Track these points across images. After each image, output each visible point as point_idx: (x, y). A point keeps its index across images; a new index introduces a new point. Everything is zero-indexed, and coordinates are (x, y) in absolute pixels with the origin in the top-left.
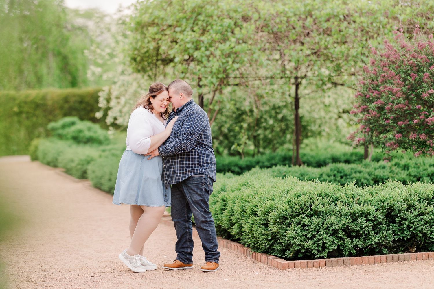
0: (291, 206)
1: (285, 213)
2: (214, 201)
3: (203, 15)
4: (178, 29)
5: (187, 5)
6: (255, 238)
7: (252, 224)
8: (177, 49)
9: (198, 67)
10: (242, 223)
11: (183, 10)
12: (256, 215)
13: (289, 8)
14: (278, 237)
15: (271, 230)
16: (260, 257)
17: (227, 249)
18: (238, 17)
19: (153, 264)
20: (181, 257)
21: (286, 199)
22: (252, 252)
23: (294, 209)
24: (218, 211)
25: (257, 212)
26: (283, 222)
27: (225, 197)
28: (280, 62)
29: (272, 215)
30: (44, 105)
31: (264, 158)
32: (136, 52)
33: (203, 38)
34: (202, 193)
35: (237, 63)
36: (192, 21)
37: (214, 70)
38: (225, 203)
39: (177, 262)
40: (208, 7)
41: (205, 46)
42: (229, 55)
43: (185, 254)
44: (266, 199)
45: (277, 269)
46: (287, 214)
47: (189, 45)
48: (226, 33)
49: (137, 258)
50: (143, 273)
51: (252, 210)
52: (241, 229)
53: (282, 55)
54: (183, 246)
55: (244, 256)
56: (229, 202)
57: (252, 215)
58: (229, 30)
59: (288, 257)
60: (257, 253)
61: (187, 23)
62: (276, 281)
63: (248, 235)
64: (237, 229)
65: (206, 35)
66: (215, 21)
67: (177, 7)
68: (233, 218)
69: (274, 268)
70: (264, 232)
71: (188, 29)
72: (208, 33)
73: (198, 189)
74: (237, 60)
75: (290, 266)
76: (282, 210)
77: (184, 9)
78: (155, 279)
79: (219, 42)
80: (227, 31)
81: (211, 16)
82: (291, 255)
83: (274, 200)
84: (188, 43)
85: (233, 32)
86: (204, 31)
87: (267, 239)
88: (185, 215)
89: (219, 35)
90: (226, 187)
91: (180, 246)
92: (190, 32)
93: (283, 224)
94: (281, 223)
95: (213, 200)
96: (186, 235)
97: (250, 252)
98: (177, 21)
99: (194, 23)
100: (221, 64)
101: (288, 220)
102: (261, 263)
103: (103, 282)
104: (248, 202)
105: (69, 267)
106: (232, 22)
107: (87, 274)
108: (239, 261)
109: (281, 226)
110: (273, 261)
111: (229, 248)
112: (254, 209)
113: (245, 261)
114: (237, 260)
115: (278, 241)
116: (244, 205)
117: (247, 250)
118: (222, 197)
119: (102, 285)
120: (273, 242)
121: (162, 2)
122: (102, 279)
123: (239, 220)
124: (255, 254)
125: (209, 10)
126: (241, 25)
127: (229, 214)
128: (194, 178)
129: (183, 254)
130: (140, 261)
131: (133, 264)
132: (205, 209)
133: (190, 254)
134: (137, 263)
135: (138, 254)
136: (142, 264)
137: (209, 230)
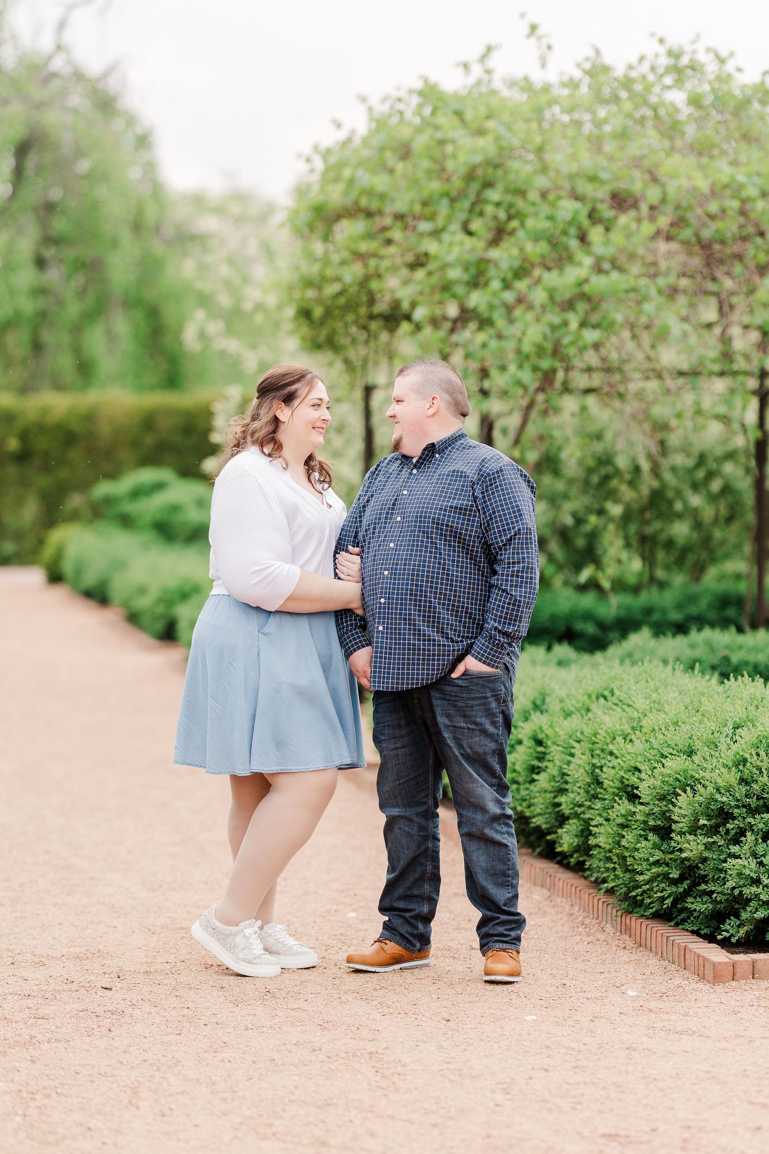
0: (745, 777)
1: (724, 799)
3: (500, 187)
4: (424, 226)
5: (454, 156)
6: (629, 871)
7: (623, 826)
8: (420, 283)
9: (481, 337)
10: (591, 819)
11: (441, 172)
12: (633, 798)
13: (749, 176)
14: (702, 872)
15: (681, 850)
16: (644, 929)
17: (545, 891)
18: (599, 195)
19: (305, 950)
20: (400, 930)
21: (730, 753)
22: (619, 914)
23: (754, 786)
24: (519, 773)
25: (637, 788)
26: (717, 826)
27: (543, 730)
28: (717, 331)
29: (684, 806)
31: (665, 600)
32: (311, 294)
33: (494, 253)
34: (497, 728)
35: (595, 327)
36: (466, 204)
37: (527, 348)
38: (541, 749)
39: (386, 947)
40: (513, 165)
41: (501, 275)
42: (569, 305)
43: (413, 921)
44: (666, 751)
45: (696, 978)
46: (733, 804)
47: (454, 274)
48: (564, 239)
49: (248, 932)
50: (271, 978)
51: (622, 783)
52: (587, 838)
53: (725, 309)
54: (409, 893)
55: (594, 921)
56: (552, 749)
57: (620, 799)
58: (573, 231)
59: (734, 940)
60: (633, 919)
61: (452, 209)
62: (694, 1033)
63: (609, 859)
64: (576, 836)
65: (504, 245)
66: (533, 204)
67: (425, 164)
68: (562, 799)
69: (686, 973)
70: (658, 855)
71: (455, 226)
72: (513, 240)
73: (486, 716)
74: (594, 318)
75: (739, 971)
76: (718, 790)
77: (443, 169)
78: (306, 1006)
79: (544, 265)
80: (565, 233)
81: (522, 193)
82: (742, 932)
83: (690, 753)
84: (452, 265)
85: (583, 238)
86: (499, 235)
87: (666, 877)
88: (427, 796)
89: (544, 245)
90: (548, 699)
91: (399, 891)
92: (460, 236)
93: (719, 832)
94: (713, 830)
96: (422, 860)
97: (614, 911)
98: (425, 204)
99: (471, 211)
100: (548, 330)
101: (736, 822)
102: (648, 953)
103: (137, 1013)
104: (611, 754)
105: (48, 946)
106: (583, 211)
107: (92, 978)
108: (580, 937)
109: (713, 840)
110: (685, 950)
111: (552, 890)
112: (628, 780)
113: (598, 940)
114: (571, 933)
115: (703, 887)
116: (597, 761)
117: (605, 904)
118: (535, 731)
119: (130, 1027)
120: (686, 887)
121: (382, 149)
122: (134, 1002)
123: (582, 809)
124: (628, 919)
125: (517, 172)
126: (608, 220)
127: (553, 787)
128: (474, 680)
129: (406, 921)
130: (259, 941)
131: (236, 950)
132: (501, 779)
133: (428, 918)
134: (252, 947)
135: (250, 918)
136: (266, 949)
137: (509, 844)
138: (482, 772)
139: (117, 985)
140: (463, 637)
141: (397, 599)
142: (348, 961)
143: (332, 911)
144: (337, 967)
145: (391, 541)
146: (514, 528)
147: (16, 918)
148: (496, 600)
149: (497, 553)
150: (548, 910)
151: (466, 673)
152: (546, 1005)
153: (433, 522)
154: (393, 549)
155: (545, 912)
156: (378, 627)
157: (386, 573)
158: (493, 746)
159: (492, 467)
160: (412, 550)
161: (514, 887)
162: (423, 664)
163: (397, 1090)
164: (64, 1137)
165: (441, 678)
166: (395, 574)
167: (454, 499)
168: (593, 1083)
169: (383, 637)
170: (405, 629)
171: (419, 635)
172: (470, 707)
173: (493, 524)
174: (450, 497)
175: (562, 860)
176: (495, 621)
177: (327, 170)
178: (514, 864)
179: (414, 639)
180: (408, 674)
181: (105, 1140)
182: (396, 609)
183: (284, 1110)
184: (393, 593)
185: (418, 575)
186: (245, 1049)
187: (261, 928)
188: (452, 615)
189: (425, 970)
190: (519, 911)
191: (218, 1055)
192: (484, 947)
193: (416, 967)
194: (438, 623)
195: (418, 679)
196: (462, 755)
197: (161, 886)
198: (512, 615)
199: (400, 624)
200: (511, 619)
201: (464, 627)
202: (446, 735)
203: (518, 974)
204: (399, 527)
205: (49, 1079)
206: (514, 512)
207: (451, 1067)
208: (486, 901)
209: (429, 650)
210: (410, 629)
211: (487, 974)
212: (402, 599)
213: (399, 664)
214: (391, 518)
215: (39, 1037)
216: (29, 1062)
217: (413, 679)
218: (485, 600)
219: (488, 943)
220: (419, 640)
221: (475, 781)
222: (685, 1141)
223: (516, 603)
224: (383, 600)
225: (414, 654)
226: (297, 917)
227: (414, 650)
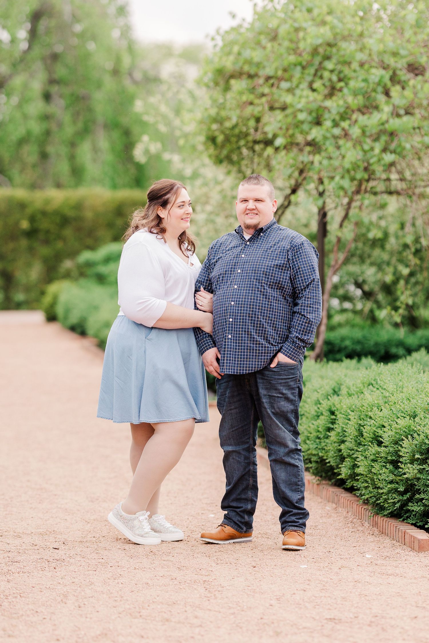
2: (318, 412)
3: (334, 60)
4: (284, 85)
5: (304, 39)
6: (377, 488)
7: (373, 461)
8: (279, 122)
10: (357, 457)
11: (295, 51)
12: (380, 444)
14: (417, 487)
15: (404, 474)
16: (384, 524)
17: (334, 506)
18: (399, 66)
19: (177, 530)
20: (234, 519)
22: (372, 515)
24: (321, 432)
25: (382, 437)
26: (426, 459)
27: (335, 406)
29: (407, 447)
30: (79, 219)
33: (328, 103)
34: (295, 396)
35: (394, 152)
36: (312, 71)
37: (347, 165)
38: (333, 417)
39: (225, 529)
40: (343, 45)
41: (332, 118)
42: (376, 137)
43: (241, 514)
44: (400, 415)
45: (409, 549)
47: (302, 116)
48: (373, 94)
49: (141, 518)
51: (375, 435)
52: (355, 470)
54: (239, 497)
55: (359, 520)
56: (339, 417)
57: (373, 444)
58: (380, 89)
60: (380, 517)
61: (302, 73)
62: (398, 575)
63: (367, 481)
64: (350, 469)
65: (334, 98)
66: (355, 71)
67: (286, 44)
68: (342, 447)
69: (405, 547)
70: (391, 477)
71: (304, 85)
72: (340, 94)
73: (288, 389)
74: (392, 147)
77: (297, 48)
78: (172, 559)
79: (359, 110)
80: (374, 90)
81: (349, 63)
83: (415, 416)
84: (301, 111)
85: (387, 93)
86: (332, 91)
87: (396, 490)
88: (249, 438)
89: (360, 98)
90: (341, 387)
91: (234, 496)
92: (307, 92)
93: (426, 462)
94: (423, 461)
95: (316, 411)
96: (247, 477)
97: (370, 513)
98: (285, 70)
99: (315, 75)
100: (361, 154)
102: (385, 537)
103: (72, 561)
104: (371, 418)
105: (24, 528)
106: (387, 75)
107: (48, 544)
108: (348, 529)
109: (423, 467)
110: (405, 534)
111: (338, 504)
112: (378, 433)
113: (358, 530)
114: (343, 527)
115: (417, 496)
116: (362, 422)
117: (365, 510)
118: (330, 406)
119: (67, 567)
120: (408, 497)
121: (260, 33)
122: (71, 555)
123: (353, 452)
124: (377, 517)
125: (345, 50)
126: (404, 81)
127: (338, 439)
128: (283, 368)
129: (238, 514)
130: (148, 524)
131: (134, 529)
132: (295, 428)
133: (251, 512)
134: (144, 527)
135: (143, 510)
136: (153, 529)
137: (299, 466)
138: (284, 423)
139: (62, 547)
140: (278, 343)
141: (240, 319)
142: (202, 537)
143: (200, 514)
144: (196, 541)
145: (235, 284)
146: (310, 278)
147: (6, 514)
148: (298, 320)
149: (300, 293)
150: (333, 515)
151: (279, 364)
152: (315, 561)
153: (263, 274)
154: (236, 289)
155: (330, 516)
156: (228, 336)
157: (233, 303)
158: (291, 407)
159: (298, 241)
160: (249, 290)
161: (302, 492)
162: (255, 359)
163: (216, 598)
164: (22, 615)
165: (266, 367)
166: (239, 304)
167: (276, 260)
168: (329, 597)
169: (231, 342)
170: (245, 337)
171: (254, 341)
172: (279, 384)
173: (298, 275)
174: (273, 259)
175: (340, 484)
176: (297, 332)
177: (225, 46)
178: (302, 479)
179: (250, 343)
180: (246, 364)
181: (45, 617)
182: (240, 325)
183: (149, 606)
184: (238, 316)
185: (253, 305)
186: (132, 578)
187: (150, 517)
188: (272, 329)
189: (249, 544)
190: (304, 507)
191: (116, 580)
192: (283, 529)
193: (243, 542)
194: (265, 334)
195: (252, 367)
196: (273, 413)
197: (97, 499)
198: (307, 329)
199: (242, 334)
200: (306, 332)
201: (279, 337)
202: (264, 401)
203: (303, 545)
204: (239, 276)
205: (17, 590)
206: (310, 269)
207: (249, 588)
208: (285, 501)
209: (259, 350)
210: (248, 337)
211: (284, 545)
212: (243, 319)
213: (241, 358)
214: (234, 271)
215: (13, 571)
216: (6, 582)
217: (249, 367)
218: (290, 321)
219: (286, 527)
220: (253, 344)
221: (280, 429)
222: (371, 622)
223: (310, 322)
224: (231, 320)
225: (250, 352)
226: (178, 516)
227: (250, 350)
